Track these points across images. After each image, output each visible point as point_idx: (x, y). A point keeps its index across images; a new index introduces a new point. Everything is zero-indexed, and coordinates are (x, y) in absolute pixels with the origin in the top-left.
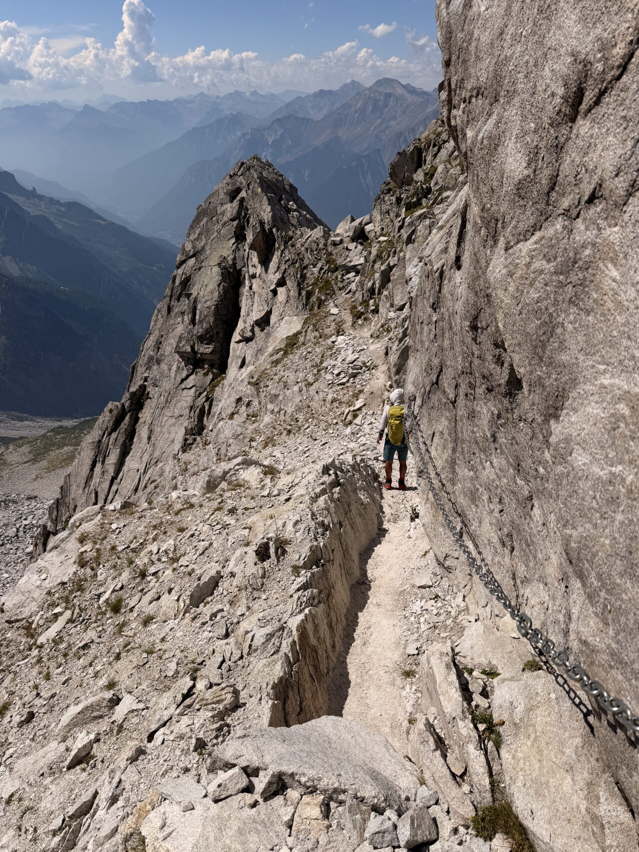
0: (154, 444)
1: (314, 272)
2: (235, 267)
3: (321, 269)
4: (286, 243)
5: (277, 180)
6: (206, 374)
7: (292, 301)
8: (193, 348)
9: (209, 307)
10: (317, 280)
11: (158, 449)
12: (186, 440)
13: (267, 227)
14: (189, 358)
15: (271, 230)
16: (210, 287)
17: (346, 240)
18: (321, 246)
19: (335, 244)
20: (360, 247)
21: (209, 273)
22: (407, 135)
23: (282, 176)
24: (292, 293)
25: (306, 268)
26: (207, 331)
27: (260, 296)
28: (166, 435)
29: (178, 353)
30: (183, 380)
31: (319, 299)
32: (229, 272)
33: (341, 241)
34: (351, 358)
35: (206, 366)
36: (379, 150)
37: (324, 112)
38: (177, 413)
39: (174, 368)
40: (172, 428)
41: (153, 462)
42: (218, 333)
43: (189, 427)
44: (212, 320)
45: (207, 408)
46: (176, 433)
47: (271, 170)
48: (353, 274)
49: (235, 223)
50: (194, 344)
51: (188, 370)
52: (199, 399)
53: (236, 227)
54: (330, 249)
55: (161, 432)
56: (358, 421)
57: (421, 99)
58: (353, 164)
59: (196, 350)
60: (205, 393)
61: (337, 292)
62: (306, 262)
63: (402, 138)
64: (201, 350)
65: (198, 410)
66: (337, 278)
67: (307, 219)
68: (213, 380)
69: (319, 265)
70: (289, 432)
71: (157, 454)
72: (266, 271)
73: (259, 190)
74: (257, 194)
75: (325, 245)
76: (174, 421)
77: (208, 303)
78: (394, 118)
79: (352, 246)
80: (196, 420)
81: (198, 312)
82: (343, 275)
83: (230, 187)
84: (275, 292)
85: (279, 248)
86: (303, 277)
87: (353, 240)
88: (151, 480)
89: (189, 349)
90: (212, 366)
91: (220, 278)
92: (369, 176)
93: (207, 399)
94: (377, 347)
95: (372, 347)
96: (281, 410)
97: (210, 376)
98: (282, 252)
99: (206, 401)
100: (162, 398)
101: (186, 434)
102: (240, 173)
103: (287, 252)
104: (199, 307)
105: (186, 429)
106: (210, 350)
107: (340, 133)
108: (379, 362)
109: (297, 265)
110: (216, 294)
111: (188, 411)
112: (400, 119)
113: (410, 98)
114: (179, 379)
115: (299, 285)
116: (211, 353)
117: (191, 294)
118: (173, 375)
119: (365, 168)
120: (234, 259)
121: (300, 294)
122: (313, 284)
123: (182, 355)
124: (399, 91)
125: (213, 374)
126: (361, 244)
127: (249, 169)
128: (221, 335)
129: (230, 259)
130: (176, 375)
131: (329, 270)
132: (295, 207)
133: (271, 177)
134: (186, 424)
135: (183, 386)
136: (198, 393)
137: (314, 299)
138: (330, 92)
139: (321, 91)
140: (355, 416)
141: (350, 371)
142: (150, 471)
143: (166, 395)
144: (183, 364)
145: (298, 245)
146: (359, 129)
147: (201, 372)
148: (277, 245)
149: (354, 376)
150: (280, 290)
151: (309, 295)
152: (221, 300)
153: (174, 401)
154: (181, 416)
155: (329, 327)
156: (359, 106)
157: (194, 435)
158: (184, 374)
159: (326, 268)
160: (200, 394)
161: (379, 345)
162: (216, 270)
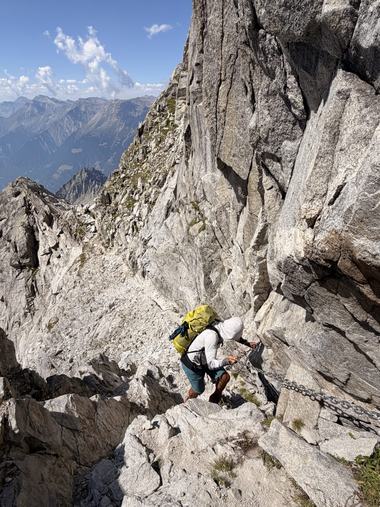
0: (10, 307)
1: (74, 227)
2: (30, 226)
3: (77, 226)
4: (58, 218)
5: (34, 185)
6: (28, 271)
7: (69, 239)
8: (19, 262)
9: (23, 244)
10: (77, 230)
11: (13, 308)
12: (27, 300)
13: (48, 213)
14: (17, 267)
15: (50, 214)
16: (21, 236)
17: (83, 213)
18: (74, 218)
19: (79, 216)
20: (89, 216)
21: (18, 230)
22: (60, 122)
23: (35, 182)
24: (68, 236)
25: (70, 226)
26: (25, 254)
27: (51, 238)
28: (16, 301)
29: (12, 266)
30: (17, 276)
31: (80, 237)
32: (28, 228)
33: (81, 215)
34: (114, 263)
35: (27, 268)
36: (47, 131)
37: (10, 113)
38: (18, 290)
39: (11, 272)
40: (18, 298)
41: (12, 314)
42: (30, 253)
43: (27, 294)
44: (26, 249)
45: (34, 285)
46: (21, 299)
47: (30, 181)
48: (90, 226)
49: (25, 208)
50: (19, 260)
51: (18, 271)
52: (28, 282)
53: (26, 209)
54: (78, 218)
55: (12, 301)
56: (126, 281)
57: (62, 105)
58: (35, 138)
59: (21, 262)
60: (31, 279)
61: (86, 233)
62: (70, 224)
63: (58, 124)
64: (24, 262)
65: (30, 287)
66: (84, 228)
67: (52, 198)
68: (33, 273)
69: (76, 224)
70: (105, 288)
71: (13, 310)
72: (52, 228)
73: (37, 197)
74: (36, 199)
75: (75, 217)
76: (18, 294)
77: (22, 243)
78: (51, 115)
79: (86, 215)
80: (30, 291)
81: (18, 247)
82: (86, 227)
83: (14, 191)
84: (59, 236)
85: (55, 220)
86: (71, 230)
87: (85, 213)
88: (15, 321)
89: (18, 263)
90: (30, 267)
91: (25, 231)
92: (46, 144)
93: (33, 281)
94: (119, 258)
95: (118, 259)
96: (95, 282)
97: (31, 271)
98: (58, 221)
99: (33, 282)
100: (8, 286)
101: (26, 298)
102: (17, 185)
103: (60, 221)
104: (18, 245)
105: (26, 296)
106: (28, 261)
107: (23, 124)
108: (122, 263)
109: (67, 226)
110: (25, 239)
111: (24, 288)
112: (54, 115)
113: (56, 105)
114: (15, 276)
115: (70, 233)
116: (29, 262)
117: (11, 240)
118: (11, 275)
119: (42, 140)
120: (29, 222)
121: (71, 236)
122: (75, 232)
123: (14, 266)
124: (49, 101)
125: (32, 270)
126: (89, 214)
127: (21, 183)
128: (31, 254)
129: (27, 222)
130: (13, 275)
131: (80, 225)
132: (46, 195)
133: (32, 184)
134: (25, 294)
135: (18, 278)
136: (27, 279)
137: (78, 237)
138: (10, 102)
139: (5, 102)
140: (125, 280)
141: (116, 267)
142: (12, 318)
143: (10, 284)
144: (15, 269)
145: (64, 218)
146: (33, 121)
147: (25, 271)
148: (54, 219)
149: (117, 268)
150: (61, 235)
151: (76, 236)
152: (28, 240)
153: (15, 286)
154: (21, 291)
155: (96, 251)
156: (29, 109)
157: (30, 297)
158: (17, 273)
159: (79, 225)
160: (28, 280)
161: (120, 257)
162: (21, 228)
